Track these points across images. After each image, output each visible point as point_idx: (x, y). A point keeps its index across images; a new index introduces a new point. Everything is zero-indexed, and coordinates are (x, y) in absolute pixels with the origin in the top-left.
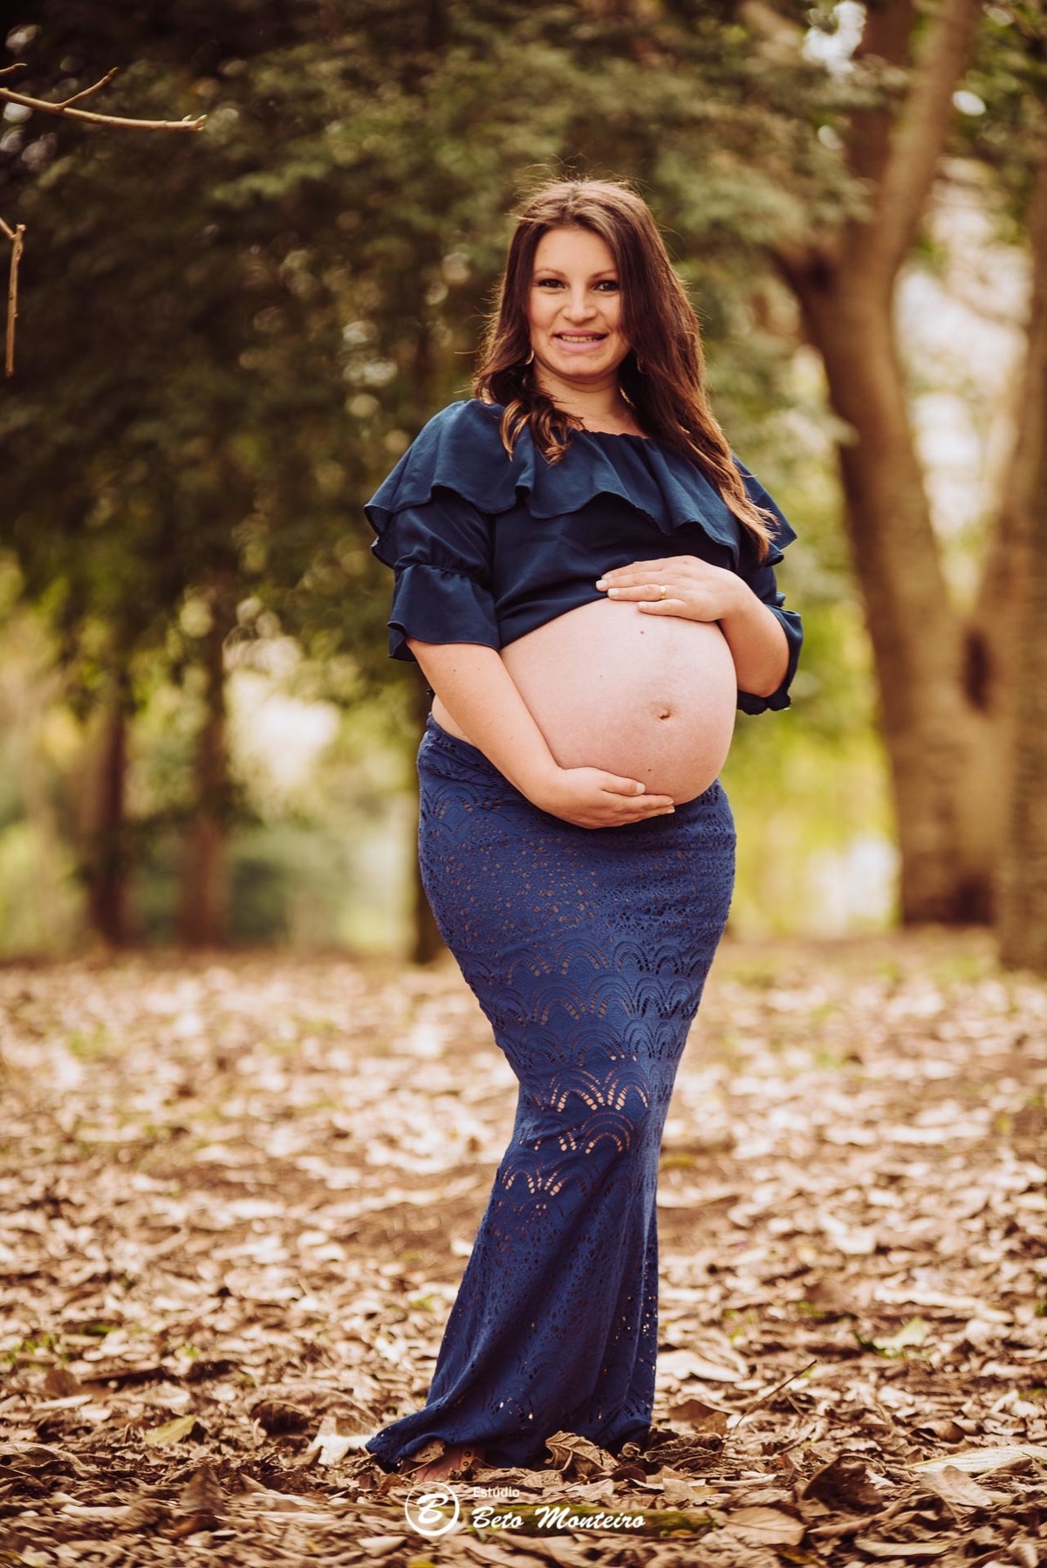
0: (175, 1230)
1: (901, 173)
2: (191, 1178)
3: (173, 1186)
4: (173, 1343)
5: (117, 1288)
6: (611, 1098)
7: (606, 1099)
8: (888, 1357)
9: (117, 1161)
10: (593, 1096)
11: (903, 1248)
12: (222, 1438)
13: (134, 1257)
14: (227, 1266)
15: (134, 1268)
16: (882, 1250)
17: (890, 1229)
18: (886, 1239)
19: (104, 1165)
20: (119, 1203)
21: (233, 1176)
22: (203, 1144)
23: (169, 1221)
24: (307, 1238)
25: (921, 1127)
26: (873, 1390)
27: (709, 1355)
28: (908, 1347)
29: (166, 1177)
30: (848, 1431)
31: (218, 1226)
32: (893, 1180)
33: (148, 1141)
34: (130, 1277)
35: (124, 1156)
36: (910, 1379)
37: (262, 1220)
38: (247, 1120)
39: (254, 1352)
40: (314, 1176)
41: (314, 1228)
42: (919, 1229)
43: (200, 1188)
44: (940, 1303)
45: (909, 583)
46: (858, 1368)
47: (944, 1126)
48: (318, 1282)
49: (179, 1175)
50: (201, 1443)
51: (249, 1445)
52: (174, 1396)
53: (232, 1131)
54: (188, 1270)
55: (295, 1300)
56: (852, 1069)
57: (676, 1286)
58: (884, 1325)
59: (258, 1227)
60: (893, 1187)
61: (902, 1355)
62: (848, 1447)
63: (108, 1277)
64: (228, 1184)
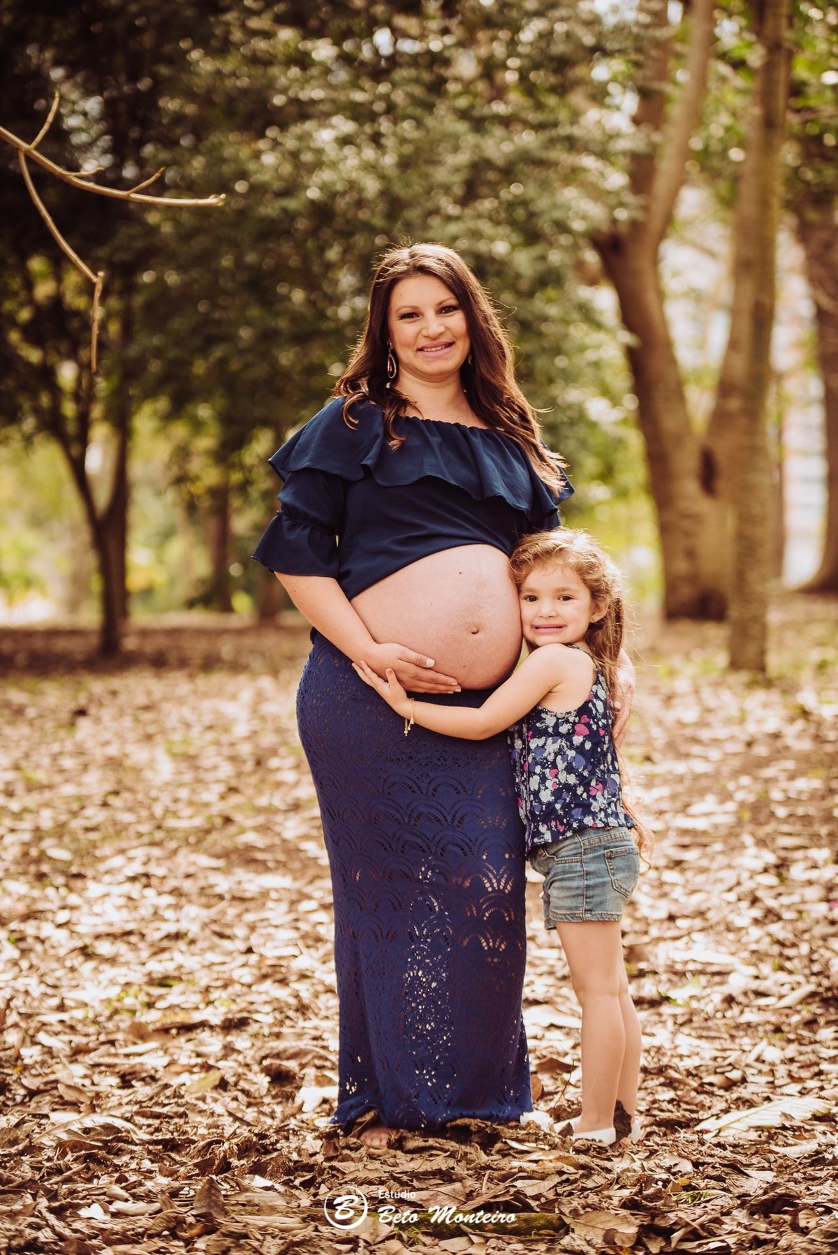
0: (221, 897)
1: (661, 185)
2: (234, 857)
3: (221, 863)
4: (214, 995)
5: (182, 945)
6: (502, 884)
7: (499, 885)
8: (679, 1006)
9: (188, 844)
10: (490, 881)
11: (686, 917)
12: (239, 1087)
13: (194, 919)
14: (252, 928)
15: (194, 930)
16: (672, 918)
17: (676, 901)
18: (675, 909)
19: (180, 847)
20: (188, 876)
21: (260, 856)
22: (243, 831)
23: (218, 890)
24: (306, 906)
25: (693, 816)
26: (670, 1036)
27: (562, 1008)
28: (692, 997)
29: (218, 856)
30: (656, 1082)
31: (248, 895)
32: (678, 864)
33: (207, 826)
34: (190, 936)
35: (192, 840)
36: (694, 1025)
37: (277, 890)
38: (270, 810)
39: (266, 1003)
40: (310, 855)
41: (308, 897)
42: (695, 901)
43: (239, 865)
44: (711, 960)
45: (669, 422)
46: (660, 1015)
47: (707, 815)
48: (310, 942)
49: (225, 855)
50: (225, 1090)
51: (257, 1095)
52: (211, 1044)
53: (261, 820)
54: (227, 932)
55: (295, 956)
56: (648, 768)
57: (540, 947)
58: (675, 978)
59: (273, 895)
60: (678, 868)
61: (687, 1004)
62: (657, 1097)
63: (177, 936)
64: (255, 861)
